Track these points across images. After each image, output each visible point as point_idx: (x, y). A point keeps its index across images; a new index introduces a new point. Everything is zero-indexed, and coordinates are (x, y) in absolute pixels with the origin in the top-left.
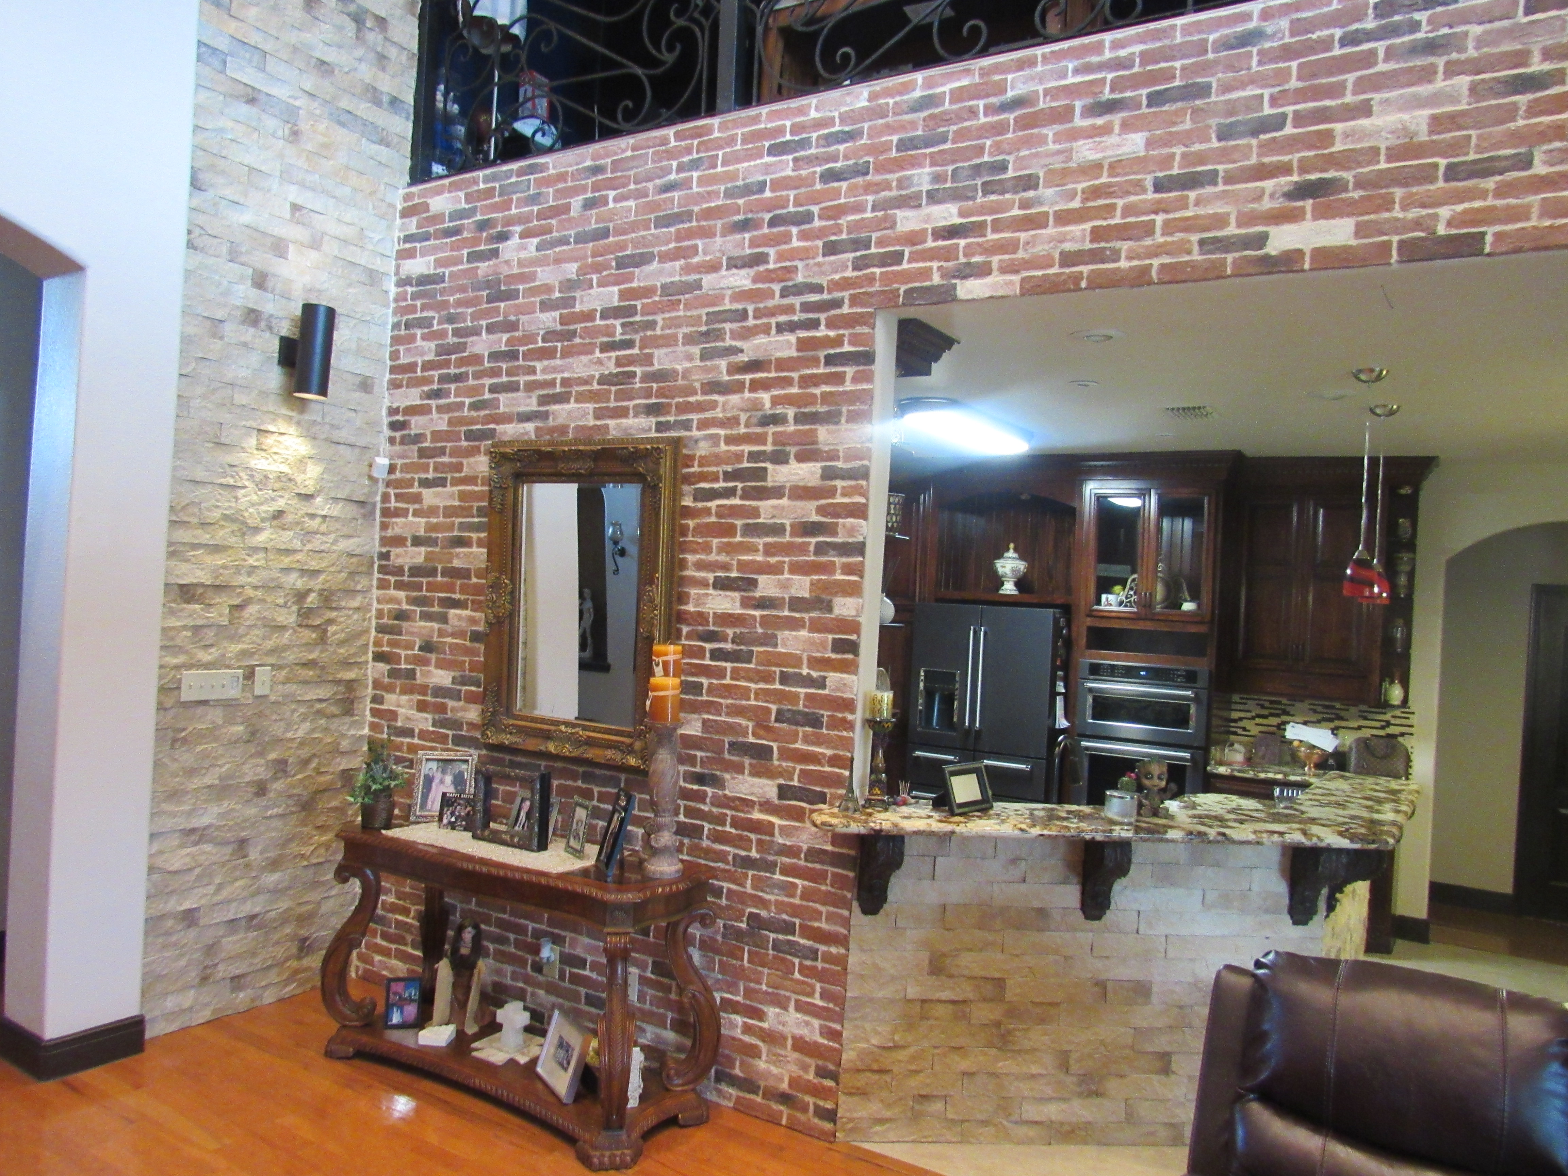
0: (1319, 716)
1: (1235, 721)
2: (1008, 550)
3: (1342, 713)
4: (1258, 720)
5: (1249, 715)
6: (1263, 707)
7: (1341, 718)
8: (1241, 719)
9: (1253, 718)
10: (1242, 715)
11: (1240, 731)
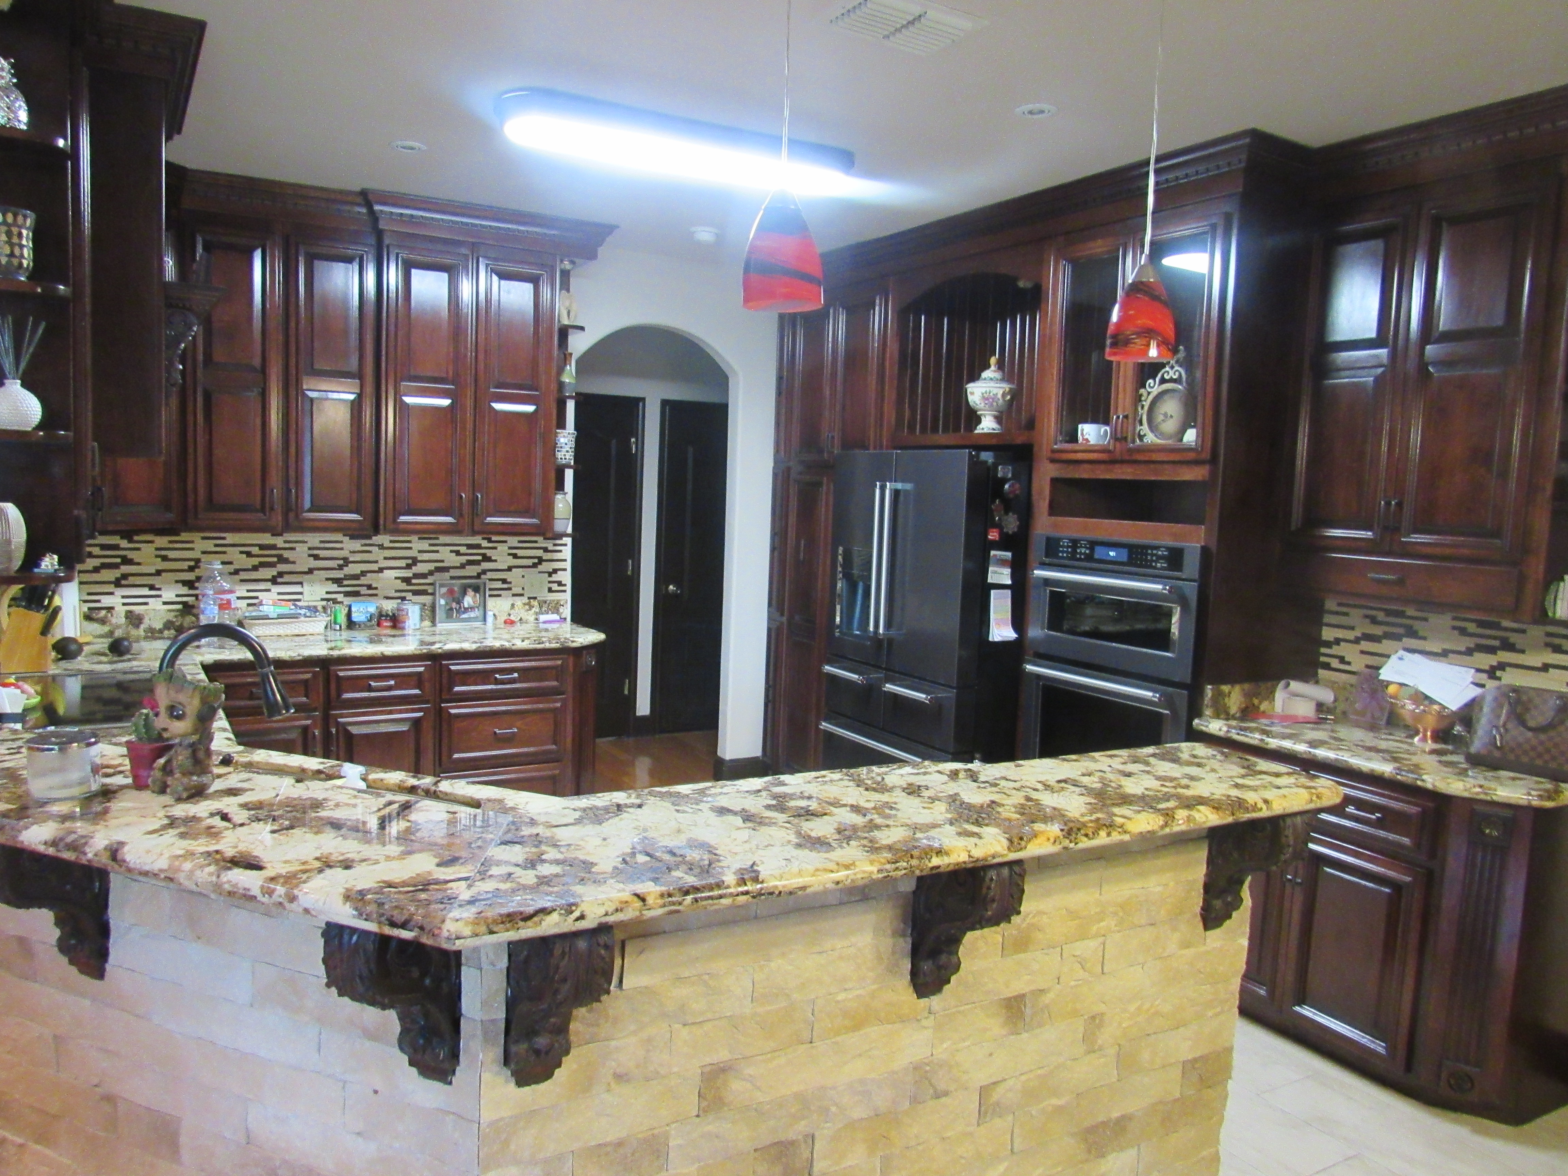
0: (1470, 642)
1: (1328, 644)
2: (988, 367)
3: (1514, 638)
4: (1365, 645)
5: (1350, 635)
6: (1374, 621)
7: (1509, 647)
8: (1338, 641)
9: (1357, 641)
10: (1340, 634)
11: (1335, 663)
